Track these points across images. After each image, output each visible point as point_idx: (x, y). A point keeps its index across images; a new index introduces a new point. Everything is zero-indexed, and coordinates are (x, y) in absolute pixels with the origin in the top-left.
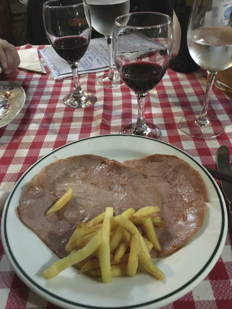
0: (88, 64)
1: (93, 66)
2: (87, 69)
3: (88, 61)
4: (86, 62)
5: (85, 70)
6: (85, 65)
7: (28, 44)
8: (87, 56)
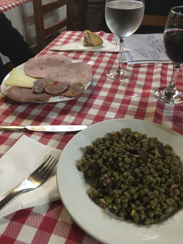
0: (157, 55)
1: (161, 58)
2: (155, 60)
3: (156, 52)
4: (155, 53)
5: (154, 60)
6: (154, 56)
7: (102, 31)
8: (156, 47)
